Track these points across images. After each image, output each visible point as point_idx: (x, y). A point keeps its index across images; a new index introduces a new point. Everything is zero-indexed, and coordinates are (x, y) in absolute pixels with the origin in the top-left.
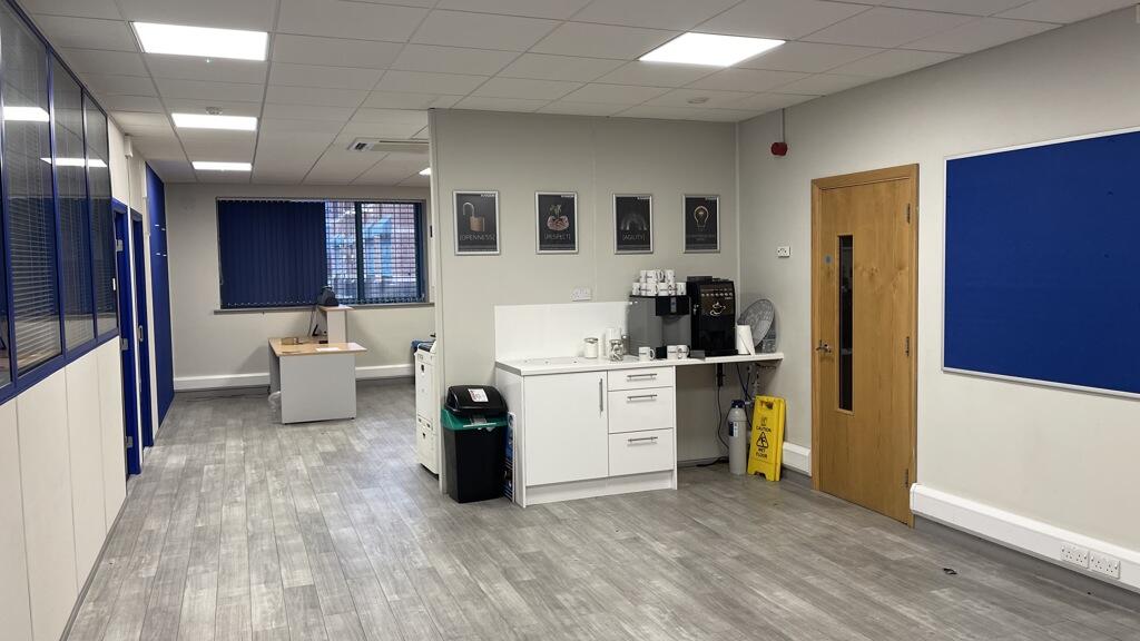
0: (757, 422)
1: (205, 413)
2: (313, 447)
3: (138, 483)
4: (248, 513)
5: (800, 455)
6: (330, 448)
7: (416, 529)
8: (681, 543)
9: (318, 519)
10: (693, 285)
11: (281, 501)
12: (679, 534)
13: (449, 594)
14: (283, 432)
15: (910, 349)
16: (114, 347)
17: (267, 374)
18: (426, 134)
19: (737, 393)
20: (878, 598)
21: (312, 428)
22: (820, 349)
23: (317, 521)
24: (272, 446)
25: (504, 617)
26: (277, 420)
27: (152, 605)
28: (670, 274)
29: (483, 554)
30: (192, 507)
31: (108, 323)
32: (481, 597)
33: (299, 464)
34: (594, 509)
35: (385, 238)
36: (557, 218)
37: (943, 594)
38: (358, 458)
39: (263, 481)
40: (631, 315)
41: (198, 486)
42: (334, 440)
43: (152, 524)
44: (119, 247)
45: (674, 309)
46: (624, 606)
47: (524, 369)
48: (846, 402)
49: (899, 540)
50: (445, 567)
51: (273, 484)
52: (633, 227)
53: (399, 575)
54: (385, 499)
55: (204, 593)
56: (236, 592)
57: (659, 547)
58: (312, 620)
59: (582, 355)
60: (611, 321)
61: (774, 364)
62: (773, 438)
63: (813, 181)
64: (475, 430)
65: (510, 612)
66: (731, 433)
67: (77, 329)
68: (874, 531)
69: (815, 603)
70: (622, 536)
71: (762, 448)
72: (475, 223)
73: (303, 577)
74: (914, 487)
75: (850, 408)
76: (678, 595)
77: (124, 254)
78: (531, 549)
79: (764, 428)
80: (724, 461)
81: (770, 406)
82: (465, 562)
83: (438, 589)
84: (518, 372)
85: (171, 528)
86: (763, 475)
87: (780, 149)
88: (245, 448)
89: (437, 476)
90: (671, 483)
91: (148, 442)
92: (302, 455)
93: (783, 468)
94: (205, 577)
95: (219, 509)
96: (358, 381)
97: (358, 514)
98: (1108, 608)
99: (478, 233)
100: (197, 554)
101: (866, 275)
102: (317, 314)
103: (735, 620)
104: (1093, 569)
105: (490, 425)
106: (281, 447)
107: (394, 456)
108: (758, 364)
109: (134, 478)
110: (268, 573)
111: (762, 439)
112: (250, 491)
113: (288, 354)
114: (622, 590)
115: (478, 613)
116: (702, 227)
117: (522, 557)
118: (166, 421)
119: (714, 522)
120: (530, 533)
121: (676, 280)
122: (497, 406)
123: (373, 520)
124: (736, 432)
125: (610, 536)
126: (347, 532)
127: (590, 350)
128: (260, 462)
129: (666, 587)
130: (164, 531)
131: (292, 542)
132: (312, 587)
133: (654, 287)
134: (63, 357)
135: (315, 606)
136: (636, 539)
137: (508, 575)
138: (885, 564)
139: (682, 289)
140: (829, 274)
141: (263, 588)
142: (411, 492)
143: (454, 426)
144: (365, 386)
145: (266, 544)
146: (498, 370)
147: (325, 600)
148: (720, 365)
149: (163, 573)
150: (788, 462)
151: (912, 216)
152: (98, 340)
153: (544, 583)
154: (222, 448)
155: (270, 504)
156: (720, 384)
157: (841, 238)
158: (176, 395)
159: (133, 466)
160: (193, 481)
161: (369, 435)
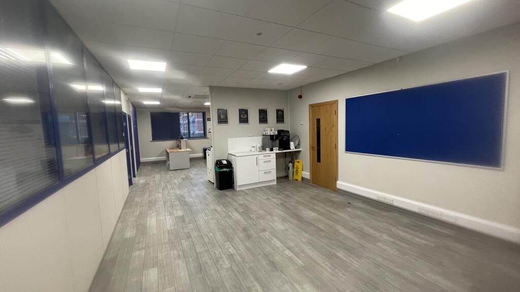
0: (295, 166)
1: (149, 168)
2: (179, 176)
3: (132, 188)
4: (163, 195)
5: (307, 174)
6: (184, 176)
7: (210, 199)
8: (281, 199)
9: (183, 196)
10: (279, 132)
11: (172, 192)
12: (279, 196)
13: (221, 216)
14: (170, 173)
15: (336, 147)
16: (124, 151)
17: (165, 157)
18: (208, 93)
19: (290, 160)
20: (334, 211)
21: (178, 171)
22: (312, 148)
23: (182, 197)
24: (168, 176)
25: (237, 222)
26: (169, 169)
27: (138, 222)
28: (273, 129)
29: (229, 204)
30: (148, 194)
31: (122, 145)
32: (230, 217)
33: (176, 181)
34: (256, 191)
35: (194, 122)
36: (244, 115)
37: (349, 209)
38: (192, 179)
39: (166, 186)
40: (263, 140)
41: (149, 188)
42: (184, 174)
43: (137, 199)
44: (124, 124)
45: (275, 138)
46: (269, 217)
47: (237, 155)
48: (319, 160)
49: (335, 195)
50: (219, 209)
51: (169, 187)
52: (263, 117)
53: (207, 211)
54: (200, 190)
55: (153, 219)
56: (162, 218)
57: (275, 201)
58: (184, 226)
59: (251, 151)
60: (258, 141)
61: (300, 151)
62: (300, 170)
63: (310, 105)
64: (223, 171)
65: (238, 221)
66: (289, 169)
67: (114, 147)
68: (328, 193)
69: (319, 214)
70: (264, 198)
71: (297, 173)
72: (222, 117)
73: (180, 213)
74: (338, 182)
75: (320, 162)
76: (282, 213)
77: (126, 126)
78: (242, 202)
79: (297, 168)
80: (287, 177)
81: (299, 162)
82: (224, 207)
83: (218, 215)
84: (235, 156)
85: (142, 200)
86: (297, 180)
87: (300, 97)
88: (161, 177)
89: (213, 183)
90: (275, 183)
91: (134, 176)
92: (176, 179)
93: (302, 178)
94: (153, 214)
95: (155, 194)
96: (190, 158)
97: (193, 194)
98: (390, 211)
99: (223, 119)
100: (150, 207)
101: (324, 128)
102: (178, 142)
103: (299, 220)
104: (386, 201)
105: (228, 170)
106: (170, 177)
107: (201, 178)
108: (296, 152)
109: (131, 186)
110: (170, 212)
111: (297, 171)
112: (163, 189)
113: (171, 152)
114: (268, 213)
115: (230, 221)
116: (280, 117)
117: (239, 205)
118: (139, 170)
119: (287, 193)
120: (240, 198)
121: (275, 131)
122: (229, 165)
123: (198, 196)
124: (290, 169)
125: (261, 198)
126: (191, 200)
127: (253, 149)
128: (165, 181)
129: (279, 211)
130: (140, 201)
131: (176, 203)
132: (183, 216)
133: (269, 133)
134: (109, 155)
135: (184, 221)
136: (268, 198)
137: (236, 210)
138: (333, 202)
139: (276, 133)
140: (314, 129)
141: (169, 217)
142: (207, 188)
143: (218, 170)
144: (192, 160)
145: (169, 204)
146: (229, 155)
147: (187, 219)
148: (286, 152)
149: (141, 213)
150: (303, 176)
151: (336, 113)
152: (119, 150)
153: (246, 212)
154: (155, 177)
155: (169, 192)
156: (286, 157)
157: (317, 119)
158: (141, 164)
159: (131, 183)
160: (147, 186)
161: (193, 173)
